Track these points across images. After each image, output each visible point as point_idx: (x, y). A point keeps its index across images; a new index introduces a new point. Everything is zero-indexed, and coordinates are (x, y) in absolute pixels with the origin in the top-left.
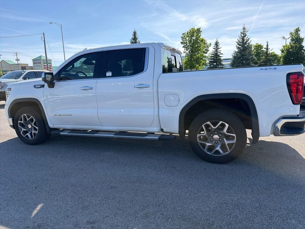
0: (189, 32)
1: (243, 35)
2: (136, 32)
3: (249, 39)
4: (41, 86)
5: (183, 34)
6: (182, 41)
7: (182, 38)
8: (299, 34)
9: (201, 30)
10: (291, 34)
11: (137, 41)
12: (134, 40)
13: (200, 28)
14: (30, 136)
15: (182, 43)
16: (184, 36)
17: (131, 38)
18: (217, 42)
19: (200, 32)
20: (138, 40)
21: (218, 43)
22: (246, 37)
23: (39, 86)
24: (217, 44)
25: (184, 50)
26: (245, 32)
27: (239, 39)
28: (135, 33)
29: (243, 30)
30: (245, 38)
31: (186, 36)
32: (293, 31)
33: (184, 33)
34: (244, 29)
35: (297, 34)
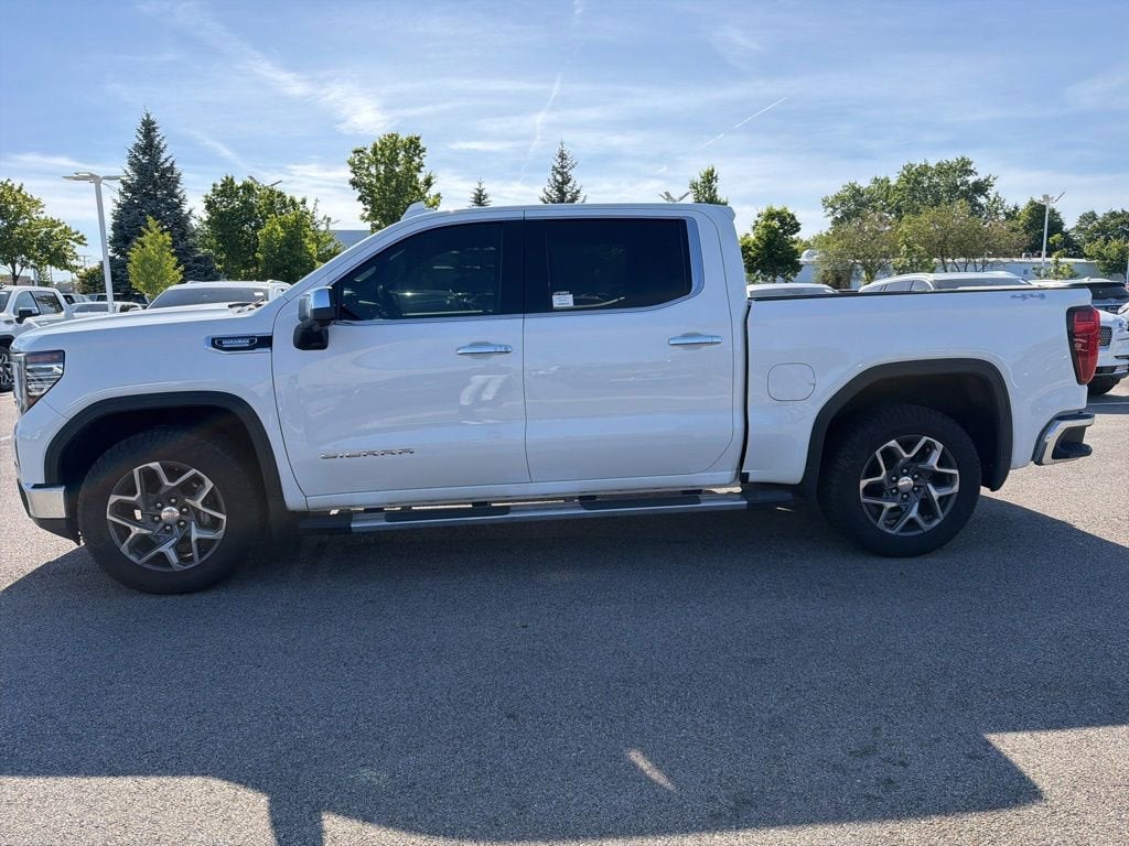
0: (379, 145)
1: (559, 178)
2: (153, 123)
3: (578, 192)
4: (252, 341)
5: (355, 152)
6: (353, 176)
7: (351, 163)
8: (715, 191)
9: (422, 144)
10: (694, 186)
11: (162, 160)
12: (144, 153)
13: (418, 139)
14: (173, 557)
15: (354, 183)
16: (359, 160)
17: (131, 146)
18: (481, 194)
19: (420, 151)
20: (164, 156)
21: (485, 197)
22: (570, 184)
23: (246, 343)
24: (480, 199)
25: (363, 212)
26: (565, 167)
27: (548, 189)
28: (149, 128)
29: (560, 160)
30: (567, 188)
31: (366, 161)
32: (700, 180)
33: (359, 147)
34: (562, 156)
35: (710, 188)
